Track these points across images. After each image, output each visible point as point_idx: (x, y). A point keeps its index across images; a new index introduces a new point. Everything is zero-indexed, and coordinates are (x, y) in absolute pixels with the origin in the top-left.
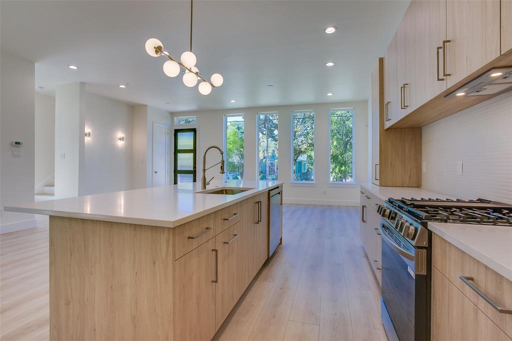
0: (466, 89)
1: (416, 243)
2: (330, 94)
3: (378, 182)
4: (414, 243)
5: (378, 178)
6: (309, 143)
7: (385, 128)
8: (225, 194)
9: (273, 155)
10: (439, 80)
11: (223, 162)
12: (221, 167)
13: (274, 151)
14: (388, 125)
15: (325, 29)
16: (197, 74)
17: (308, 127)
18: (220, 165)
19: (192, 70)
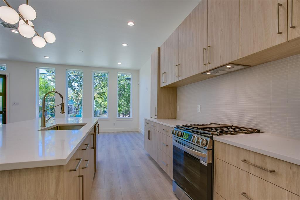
0: (213, 71)
1: (208, 148)
2: (119, 63)
3: (156, 117)
4: (206, 148)
5: (156, 114)
6: (97, 93)
7: (160, 87)
8: (60, 130)
9: (71, 100)
10: (204, 65)
11: (63, 104)
12: (62, 108)
13: (72, 97)
14: (163, 85)
15: (128, 23)
16: (32, 26)
17: (97, 82)
18: (60, 106)
19: (28, 23)
